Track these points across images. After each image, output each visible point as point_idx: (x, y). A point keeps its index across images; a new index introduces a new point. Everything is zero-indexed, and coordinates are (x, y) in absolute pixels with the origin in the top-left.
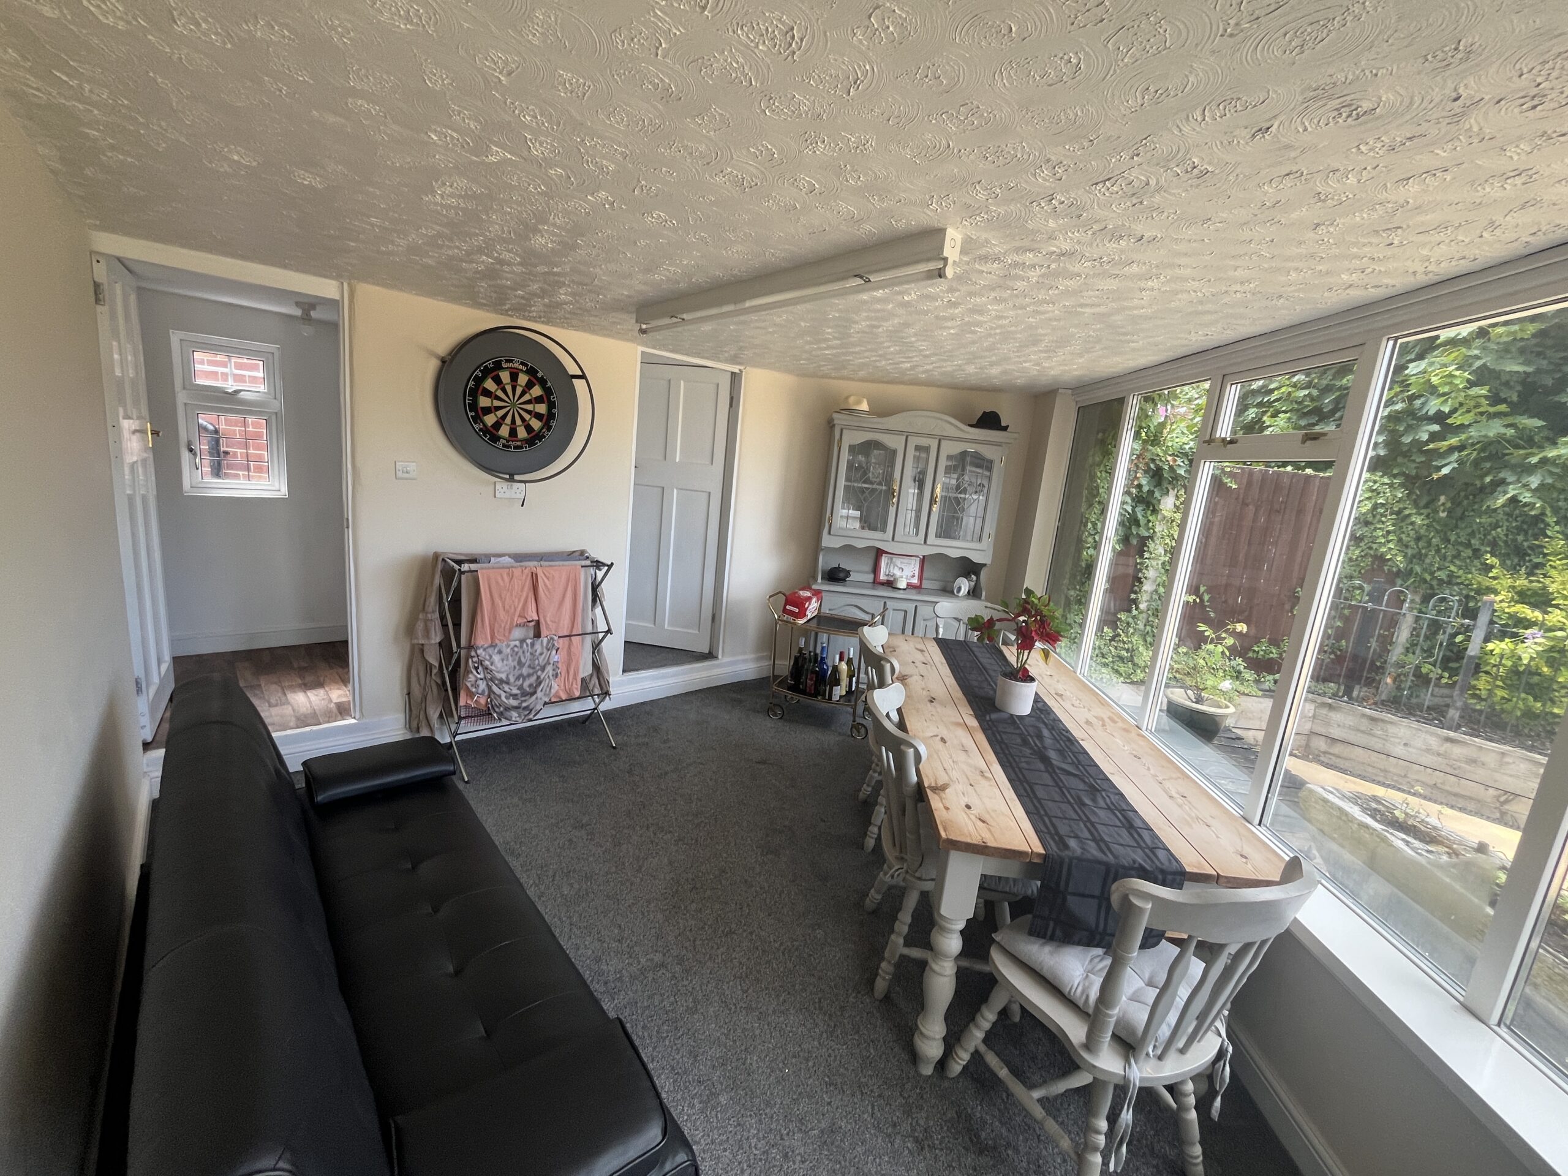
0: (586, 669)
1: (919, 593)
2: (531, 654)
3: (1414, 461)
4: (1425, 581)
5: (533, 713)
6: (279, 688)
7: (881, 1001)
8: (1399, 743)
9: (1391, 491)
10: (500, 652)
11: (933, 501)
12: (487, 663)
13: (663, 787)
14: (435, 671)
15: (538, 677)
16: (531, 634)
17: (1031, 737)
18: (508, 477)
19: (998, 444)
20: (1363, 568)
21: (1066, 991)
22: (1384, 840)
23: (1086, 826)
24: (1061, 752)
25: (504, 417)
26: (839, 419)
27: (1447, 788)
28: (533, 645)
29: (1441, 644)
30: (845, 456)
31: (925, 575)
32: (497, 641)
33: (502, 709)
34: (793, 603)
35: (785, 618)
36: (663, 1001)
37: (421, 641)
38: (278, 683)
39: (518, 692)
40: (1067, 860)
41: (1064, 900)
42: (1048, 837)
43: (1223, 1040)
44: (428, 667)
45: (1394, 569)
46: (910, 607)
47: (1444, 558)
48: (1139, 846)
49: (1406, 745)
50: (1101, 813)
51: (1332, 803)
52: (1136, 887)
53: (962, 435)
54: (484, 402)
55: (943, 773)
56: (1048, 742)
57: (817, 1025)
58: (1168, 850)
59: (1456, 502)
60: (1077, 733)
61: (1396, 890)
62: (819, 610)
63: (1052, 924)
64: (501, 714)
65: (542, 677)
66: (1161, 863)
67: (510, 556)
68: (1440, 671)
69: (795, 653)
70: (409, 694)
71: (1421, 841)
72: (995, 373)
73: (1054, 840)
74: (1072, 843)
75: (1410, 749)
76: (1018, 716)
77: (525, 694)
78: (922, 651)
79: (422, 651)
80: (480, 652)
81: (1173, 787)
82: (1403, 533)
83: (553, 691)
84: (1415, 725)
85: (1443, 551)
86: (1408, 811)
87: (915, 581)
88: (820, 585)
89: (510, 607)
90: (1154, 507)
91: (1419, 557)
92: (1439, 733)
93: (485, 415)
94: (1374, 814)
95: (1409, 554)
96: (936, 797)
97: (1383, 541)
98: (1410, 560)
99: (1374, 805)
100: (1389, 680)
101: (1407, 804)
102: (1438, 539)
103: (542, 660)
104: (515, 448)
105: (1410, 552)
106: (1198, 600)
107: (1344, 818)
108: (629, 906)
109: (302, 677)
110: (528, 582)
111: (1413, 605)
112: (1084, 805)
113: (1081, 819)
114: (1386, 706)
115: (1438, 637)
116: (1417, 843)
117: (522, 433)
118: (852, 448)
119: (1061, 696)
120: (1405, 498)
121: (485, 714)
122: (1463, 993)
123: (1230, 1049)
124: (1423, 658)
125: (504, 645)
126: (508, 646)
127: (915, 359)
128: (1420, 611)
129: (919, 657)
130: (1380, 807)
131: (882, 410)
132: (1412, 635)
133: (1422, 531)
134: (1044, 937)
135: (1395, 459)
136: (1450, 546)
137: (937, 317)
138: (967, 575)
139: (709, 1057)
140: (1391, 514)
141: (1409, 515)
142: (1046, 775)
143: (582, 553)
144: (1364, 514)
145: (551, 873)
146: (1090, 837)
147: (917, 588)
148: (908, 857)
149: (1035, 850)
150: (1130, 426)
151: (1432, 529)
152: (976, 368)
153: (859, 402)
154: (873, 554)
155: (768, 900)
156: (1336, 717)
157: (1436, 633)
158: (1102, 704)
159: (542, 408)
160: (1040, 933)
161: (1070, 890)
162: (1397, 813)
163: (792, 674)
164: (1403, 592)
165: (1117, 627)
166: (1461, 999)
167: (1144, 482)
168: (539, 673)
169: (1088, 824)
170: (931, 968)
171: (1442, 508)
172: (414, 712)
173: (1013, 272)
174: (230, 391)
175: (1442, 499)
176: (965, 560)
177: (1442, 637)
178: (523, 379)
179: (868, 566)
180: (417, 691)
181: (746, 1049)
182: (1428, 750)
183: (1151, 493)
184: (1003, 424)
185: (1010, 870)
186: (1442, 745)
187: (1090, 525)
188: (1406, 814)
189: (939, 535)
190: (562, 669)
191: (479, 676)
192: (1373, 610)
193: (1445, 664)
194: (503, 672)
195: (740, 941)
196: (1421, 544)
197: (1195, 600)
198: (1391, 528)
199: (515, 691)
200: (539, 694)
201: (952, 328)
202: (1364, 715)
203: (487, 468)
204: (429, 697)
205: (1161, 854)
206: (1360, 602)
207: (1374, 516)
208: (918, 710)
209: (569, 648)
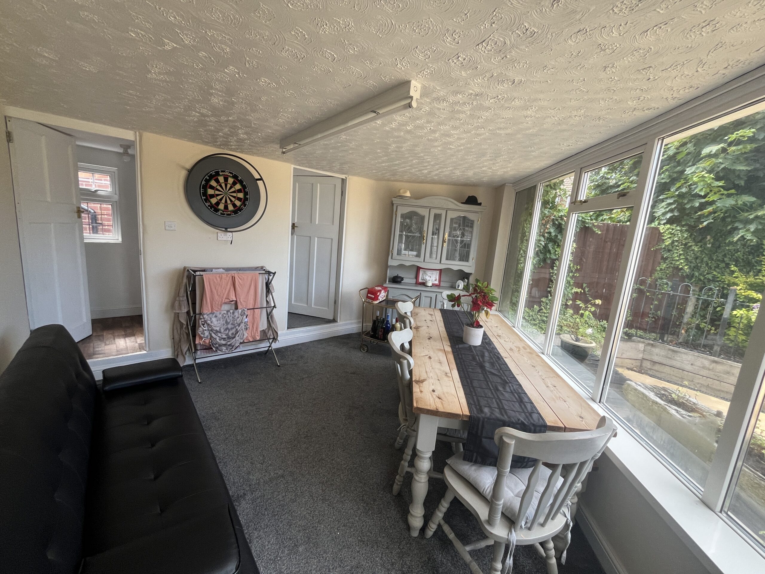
0: (263, 325)
1: (439, 288)
2: (233, 318)
3: (693, 218)
4: (700, 280)
5: (234, 348)
6: (112, 336)
7: (396, 496)
8: (688, 364)
9: (681, 234)
10: (216, 316)
11: (444, 241)
12: (209, 322)
13: (300, 385)
14: (184, 326)
15: (237, 329)
16: (234, 308)
17: (478, 356)
18: (224, 229)
19: (476, 212)
20: (668, 274)
21: (481, 491)
22: (665, 410)
23: (496, 401)
24: (492, 364)
25: (221, 199)
26: (396, 201)
27: (714, 387)
28: (233, 313)
29: (710, 313)
30: (399, 220)
31: (442, 279)
32: (214, 311)
33: (217, 345)
34: (372, 293)
35: (368, 301)
36: (279, 495)
37: (178, 312)
38: (113, 334)
39: (226, 337)
40: (482, 419)
41: (481, 441)
42: (473, 406)
43: (567, 519)
44: (181, 324)
45: (684, 274)
46: (433, 295)
47: (710, 268)
48: (524, 412)
49: (692, 364)
50: (506, 395)
51: (639, 391)
52: (507, 432)
53: (458, 208)
54: (210, 192)
55: (425, 374)
56: (487, 358)
57: (359, 509)
58: (539, 414)
59: (715, 239)
60: (503, 354)
61: (672, 438)
62: (387, 296)
63: (475, 454)
64: (217, 348)
65: (238, 330)
66: (534, 421)
67: (223, 269)
68: (710, 327)
69: (375, 319)
70: (173, 339)
71: (686, 410)
72: (470, 174)
73: (476, 408)
74: (486, 410)
75: (694, 367)
76: (473, 346)
77: (229, 338)
78: (431, 315)
79: (178, 316)
80: (205, 316)
81: (549, 382)
82: (688, 255)
83: (245, 337)
84: (697, 354)
85: (710, 264)
86: (679, 394)
87: (437, 282)
88: (387, 284)
89: (221, 293)
90: (558, 244)
91: (697, 268)
92: (709, 358)
93: (211, 198)
94: (661, 396)
95: (692, 267)
96: (417, 386)
97: (677, 259)
98: (692, 269)
99: (663, 392)
100: (683, 332)
101: (679, 391)
102: (707, 258)
103: (239, 321)
104: (227, 215)
105: (692, 265)
106: (582, 291)
107: (645, 398)
108: (271, 445)
109: (125, 331)
110: (230, 282)
111: (695, 292)
112: (498, 390)
113: (494, 398)
114: (682, 345)
115: (708, 309)
116: (683, 412)
117: (231, 208)
118: (402, 216)
119: (499, 336)
120: (688, 237)
121: (208, 348)
122: (702, 493)
123: (571, 524)
124: (701, 320)
125: (218, 313)
126: (220, 313)
127: (428, 167)
128: (699, 296)
129: (429, 318)
130: (666, 393)
131: (417, 196)
132: (695, 308)
133: (698, 254)
134: (471, 461)
135: (683, 217)
136: (713, 262)
137: (428, 140)
138: (463, 279)
139: (298, 526)
140: (681, 245)
141: (691, 246)
142: (481, 375)
143: (262, 267)
144: (668, 245)
145: (233, 429)
146: (497, 407)
147: (438, 286)
148: (408, 418)
149: (464, 413)
150: (539, 200)
151: (703, 253)
152: (460, 172)
153: (405, 192)
154: (415, 270)
155: (345, 443)
156: (656, 350)
157: (707, 307)
158: (521, 341)
159: (241, 195)
160: (469, 458)
161: (484, 435)
162: (673, 395)
163: (372, 329)
164: (689, 286)
165: (541, 305)
166: (700, 497)
167: (552, 230)
168: (237, 327)
169: (498, 400)
170: (414, 479)
171: (708, 242)
172: (176, 347)
173: (457, 108)
174: (93, 190)
175: (709, 237)
176: (461, 271)
177: (710, 309)
178: (231, 180)
179: (413, 275)
180: (177, 337)
181: (319, 521)
182: (704, 368)
183: (556, 236)
184: (479, 202)
185: (454, 425)
186: (711, 365)
187: (522, 252)
188: (678, 396)
189: (447, 259)
190: (250, 325)
191: (204, 329)
192: (673, 295)
193: (713, 322)
194: (217, 327)
195: (326, 465)
196: (698, 261)
197: (581, 291)
198: (681, 252)
199: (224, 336)
200: (237, 338)
201: (439, 146)
202: (669, 350)
203: (212, 225)
204: (182, 340)
205: (535, 416)
206: (667, 291)
207: (673, 247)
208: (420, 343)
209: (253, 315)
